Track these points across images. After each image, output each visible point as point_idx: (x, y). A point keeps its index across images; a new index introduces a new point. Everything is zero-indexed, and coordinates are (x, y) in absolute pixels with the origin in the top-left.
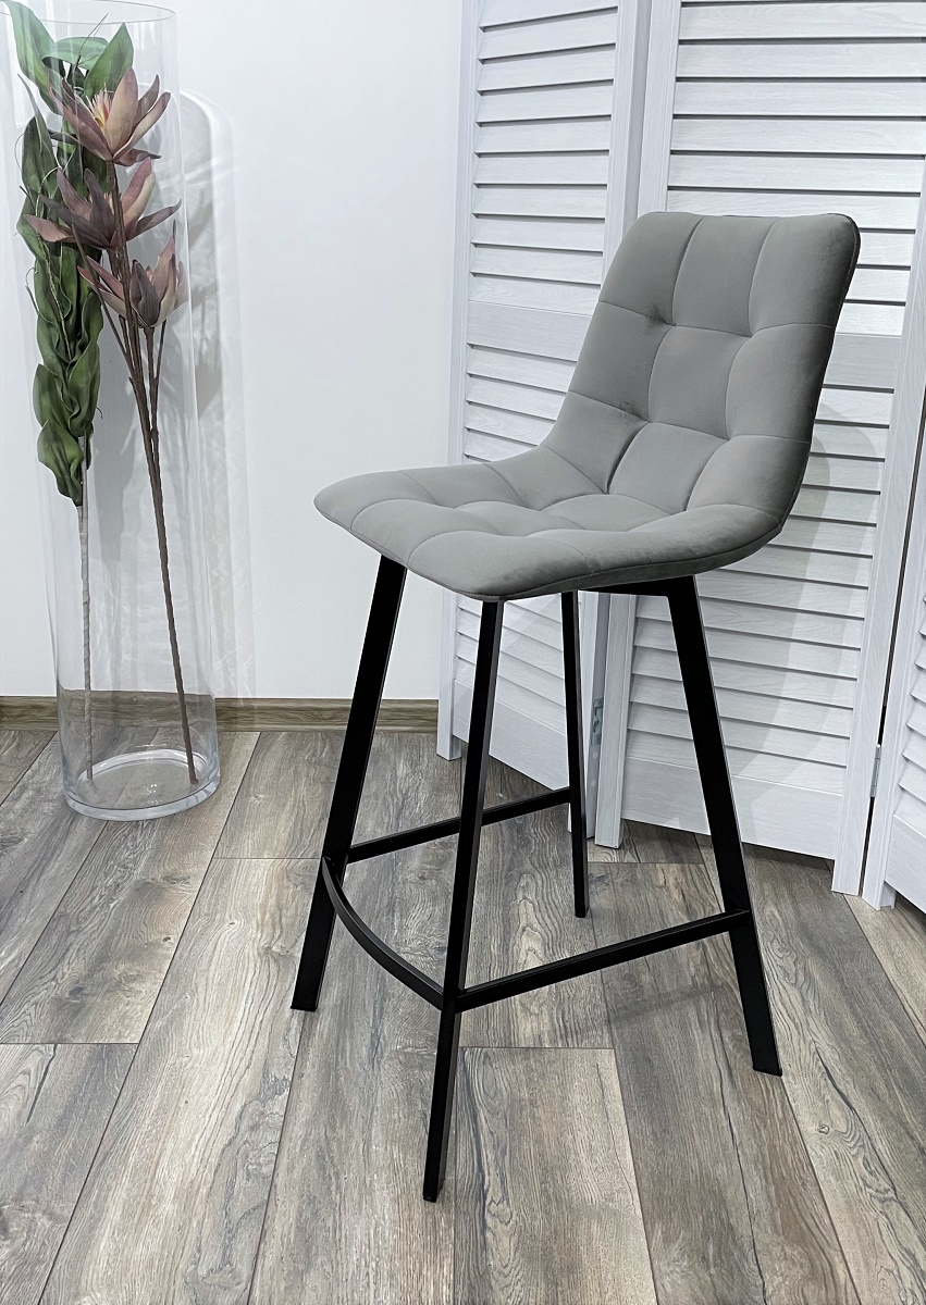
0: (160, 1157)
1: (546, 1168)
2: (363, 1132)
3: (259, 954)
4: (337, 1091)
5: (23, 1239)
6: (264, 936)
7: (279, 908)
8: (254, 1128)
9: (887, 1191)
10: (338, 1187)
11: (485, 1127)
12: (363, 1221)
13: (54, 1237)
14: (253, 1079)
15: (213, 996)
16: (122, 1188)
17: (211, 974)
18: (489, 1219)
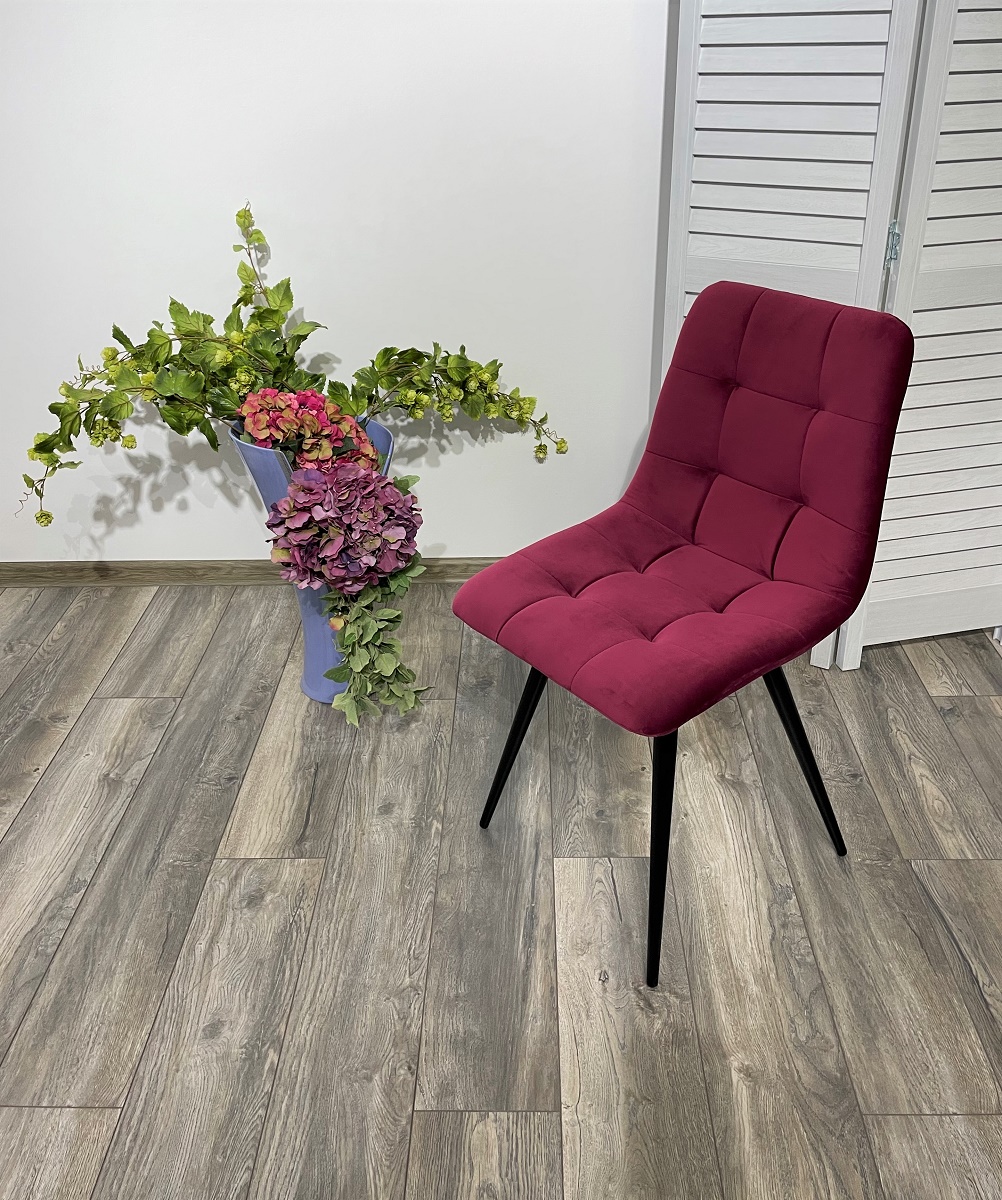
0: (728, 948)
2: (865, 930)
3: (718, 781)
4: (831, 896)
6: (714, 767)
8: (784, 926)
11: (953, 925)
12: (897, 999)
13: (687, 1010)
14: (765, 886)
15: (702, 818)
16: (715, 976)
17: (692, 801)
18: (988, 999)
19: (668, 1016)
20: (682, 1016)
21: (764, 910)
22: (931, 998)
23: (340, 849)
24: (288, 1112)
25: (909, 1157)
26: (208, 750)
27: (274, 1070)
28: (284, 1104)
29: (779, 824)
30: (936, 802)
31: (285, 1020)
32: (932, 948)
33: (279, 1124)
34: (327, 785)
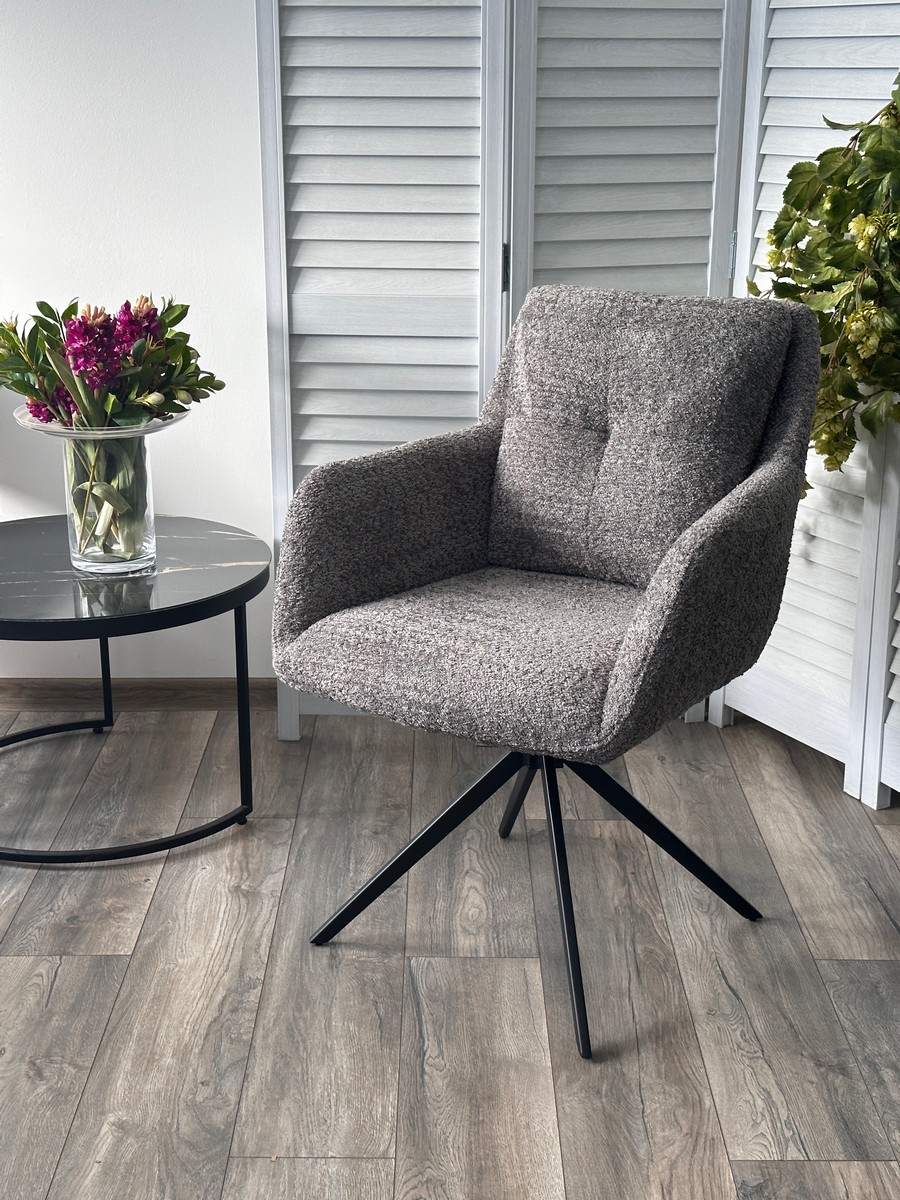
0: (158, 1029)
1: (475, 1037)
2: (324, 1013)
3: (230, 891)
4: (302, 986)
5: (55, 1081)
6: (233, 878)
7: (246, 856)
8: (234, 1011)
9: (755, 1052)
10: (305, 1048)
11: (426, 1010)
12: (325, 1069)
13: (80, 1078)
14: (231, 979)
15: (192, 922)
16: (130, 1049)
17: (189, 906)
18: (427, 1068)
19: (57, 1083)
20: (72, 1082)
21: (219, 998)
22: (364, 1068)
25: (262, 1190)
29: (280, 926)
30: (472, 910)
32: (391, 1029)
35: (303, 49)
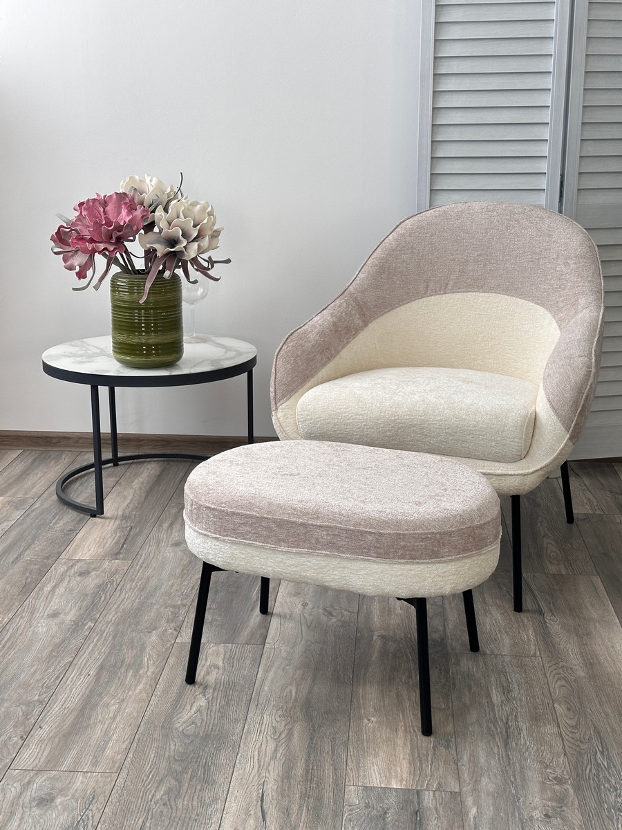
1: (571, 608)
11: (539, 596)
16: (376, 607)
18: (547, 621)
19: (341, 618)
20: (350, 618)
23: (143, 557)
24: (98, 640)
26: (56, 519)
27: (91, 629)
28: (96, 639)
30: (552, 553)
31: (100, 613)
33: (92, 645)
34: (137, 535)
35: (447, 63)
